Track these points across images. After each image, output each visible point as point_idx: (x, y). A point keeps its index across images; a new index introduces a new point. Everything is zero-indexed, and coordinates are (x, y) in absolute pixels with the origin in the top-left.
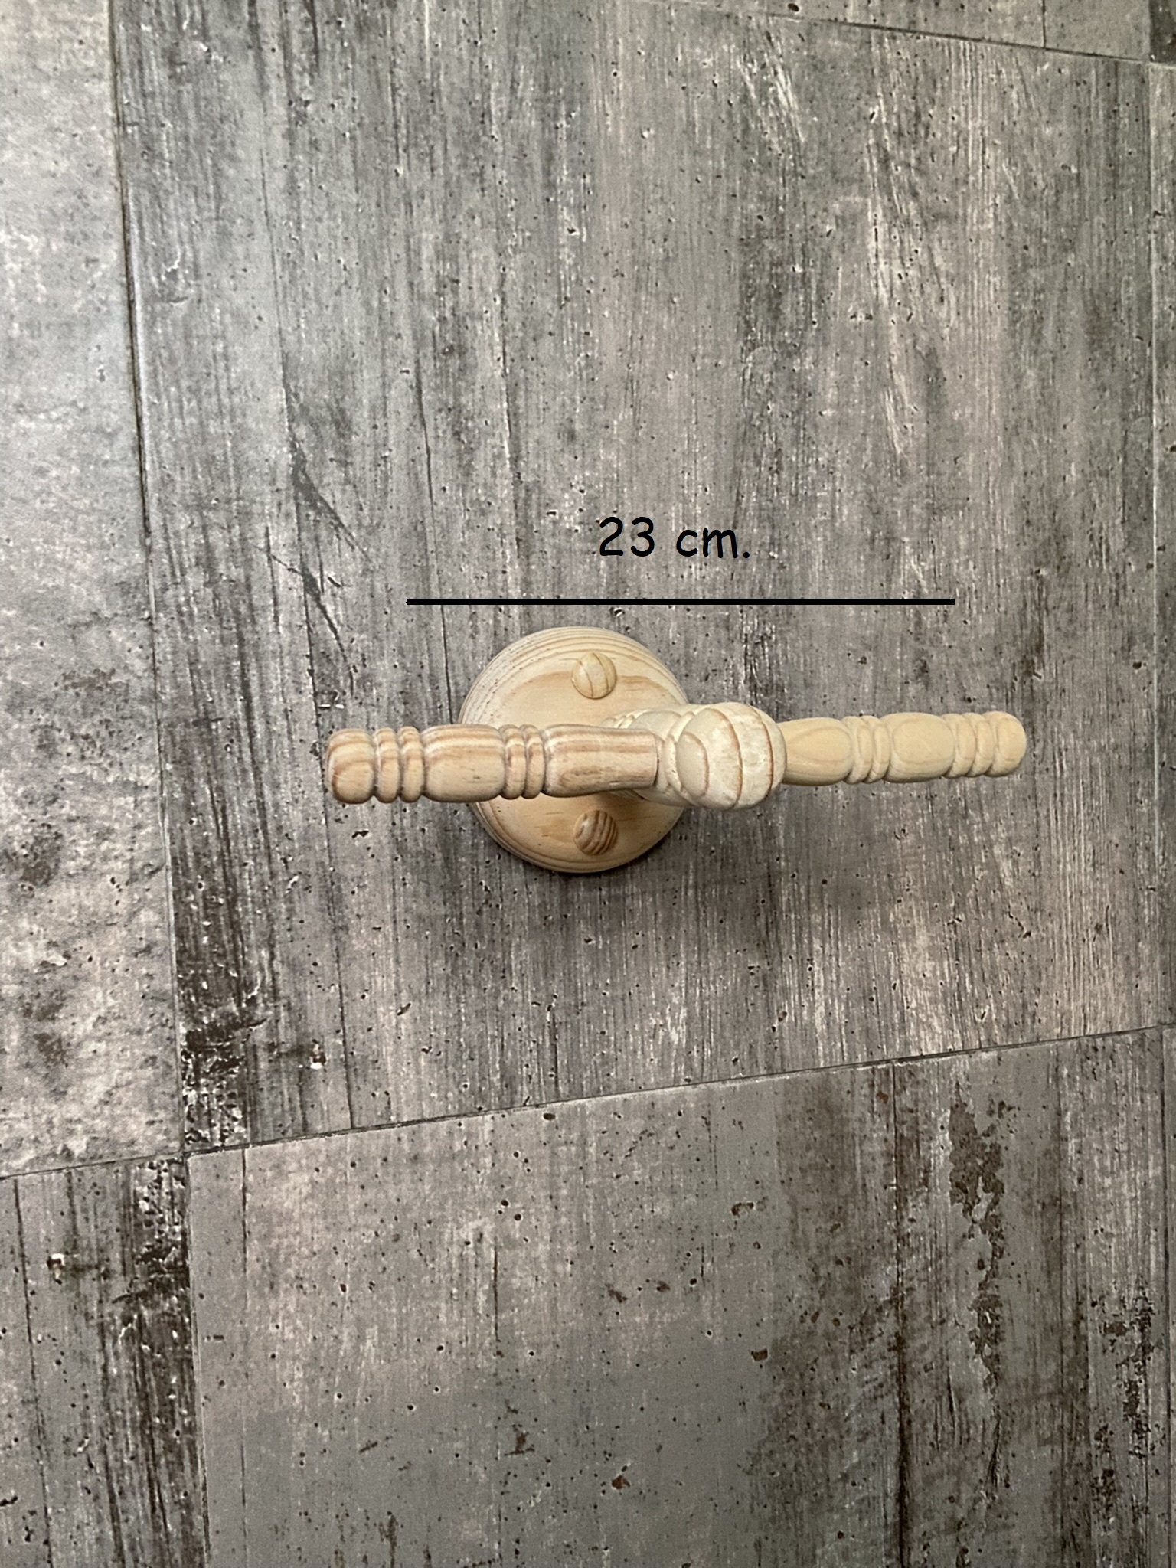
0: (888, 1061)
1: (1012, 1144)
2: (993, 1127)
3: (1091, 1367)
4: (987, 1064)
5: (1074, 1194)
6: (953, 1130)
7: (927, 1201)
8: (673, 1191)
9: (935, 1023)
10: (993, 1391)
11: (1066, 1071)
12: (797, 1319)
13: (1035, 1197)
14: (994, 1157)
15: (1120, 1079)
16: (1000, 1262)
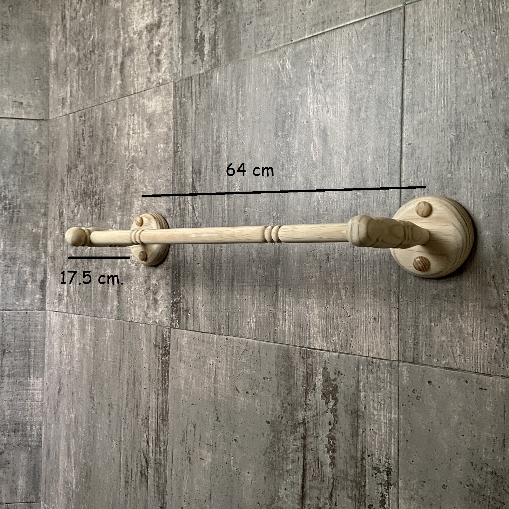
0: (305, 348)
1: (342, 387)
2: (336, 379)
3: (367, 479)
4: (335, 357)
5: (363, 412)
6: (323, 376)
7: (314, 395)
8: (250, 367)
9: (319, 339)
10: (332, 469)
11: (361, 367)
12: (277, 416)
13: (349, 408)
14: (336, 389)
15: (382, 376)
16: (336, 425)
